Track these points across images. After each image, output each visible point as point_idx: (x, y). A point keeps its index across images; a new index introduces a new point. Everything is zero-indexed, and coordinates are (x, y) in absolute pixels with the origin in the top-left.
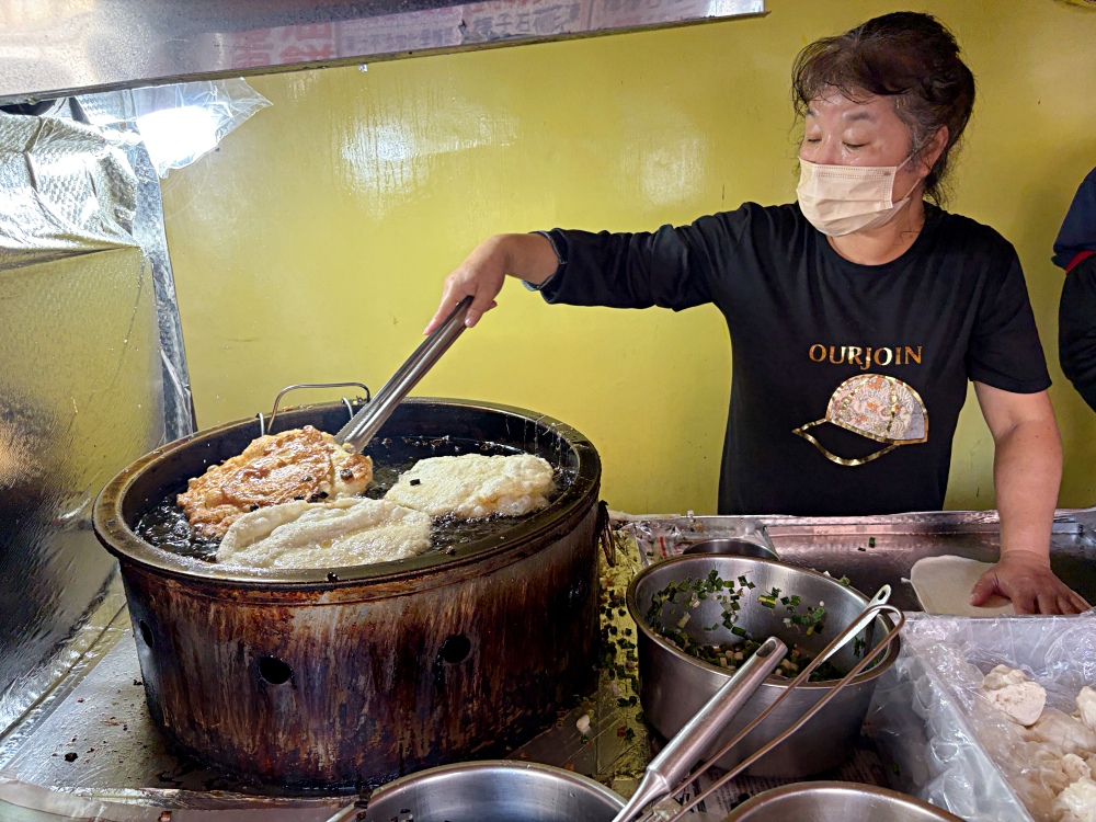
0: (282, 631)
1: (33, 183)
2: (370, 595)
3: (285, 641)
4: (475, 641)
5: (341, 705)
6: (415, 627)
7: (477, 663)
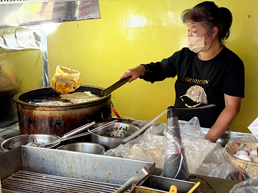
0: (32, 114)
1: (16, 38)
2: (44, 110)
3: (32, 116)
4: (63, 123)
5: (39, 129)
6: (51, 117)
7: (63, 127)
